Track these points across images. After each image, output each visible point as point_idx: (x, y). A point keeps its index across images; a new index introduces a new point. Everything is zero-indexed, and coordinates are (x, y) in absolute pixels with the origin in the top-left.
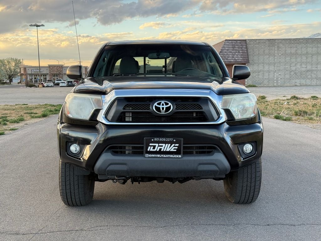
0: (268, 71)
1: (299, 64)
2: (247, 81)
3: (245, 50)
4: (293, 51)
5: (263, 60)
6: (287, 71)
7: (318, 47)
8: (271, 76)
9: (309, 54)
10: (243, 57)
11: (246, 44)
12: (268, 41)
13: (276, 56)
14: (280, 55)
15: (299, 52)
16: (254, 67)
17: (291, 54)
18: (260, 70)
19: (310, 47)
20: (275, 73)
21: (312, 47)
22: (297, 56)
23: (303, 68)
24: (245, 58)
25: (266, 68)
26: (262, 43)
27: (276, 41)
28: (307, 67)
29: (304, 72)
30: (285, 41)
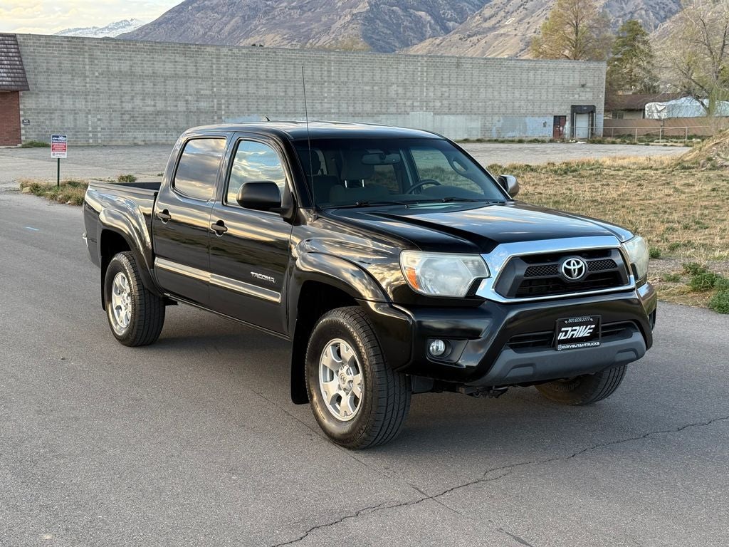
0: (72, 110)
1: (139, 98)
2: (26, 132)
3: (16, 59)
4: (125, 66)
5: (60, 85)
6: (116, 111)
7: (176, 62)
8: (80, 123)
9: (159, 77)
10: (12, 75)
11: (17, 45)
12: (68, 41)
13: (88, 77)
14: (97, 74)
15: (138, 70)
16: (40, 99)
17: (121, 75)
18: (53, 108)
19: (160, 61)
20: (89, 116)
21: (165, 62)
22: (134, 80)
23: (148, 106)
24: (18, 79)
25: (68, 103)
26: (54, 44)
27: (86, 42)
28: (157, 105)
29: (152, 114)
30: (105, 43)
